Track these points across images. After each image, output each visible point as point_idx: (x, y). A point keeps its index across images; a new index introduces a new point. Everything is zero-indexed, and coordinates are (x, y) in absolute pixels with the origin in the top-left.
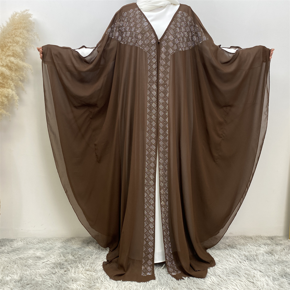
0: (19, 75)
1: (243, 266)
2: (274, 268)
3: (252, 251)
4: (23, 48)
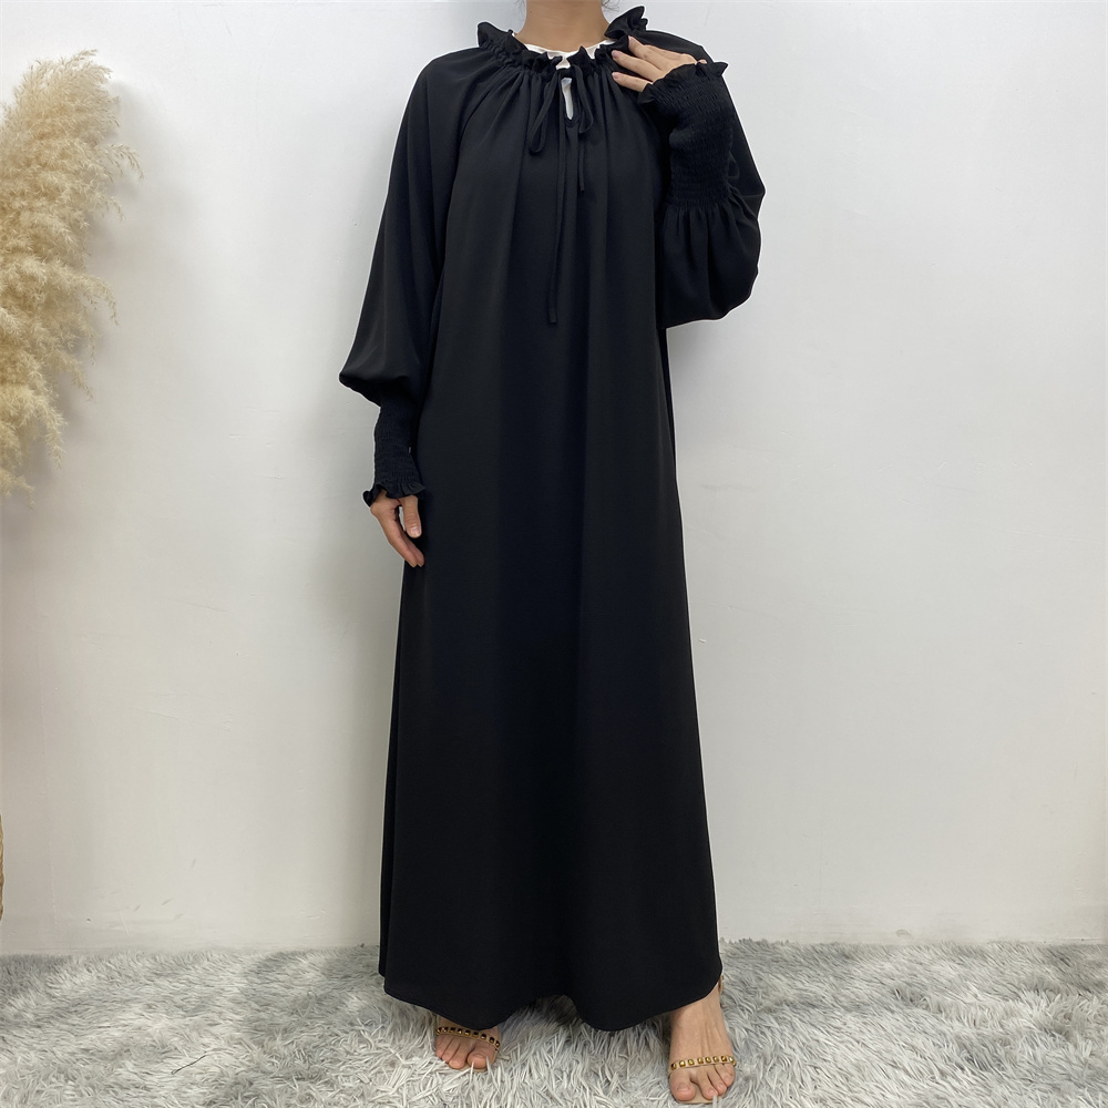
0: (62, 328)
4: (78, 214)
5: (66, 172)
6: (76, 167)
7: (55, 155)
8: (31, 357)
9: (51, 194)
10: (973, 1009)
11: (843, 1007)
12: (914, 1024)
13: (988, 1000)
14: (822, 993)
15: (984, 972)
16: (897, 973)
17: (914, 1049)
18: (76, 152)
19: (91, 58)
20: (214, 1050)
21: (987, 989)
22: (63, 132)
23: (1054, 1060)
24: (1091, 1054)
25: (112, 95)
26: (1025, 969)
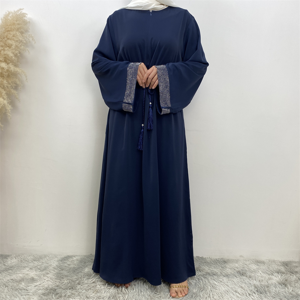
0: (12, 83)
4: (17, 52)
5: (14, 40)
6: (17, 39)
7: (11, 36)
8: (3, 90)
9: (10, 46)
10: (259, 277)
11: (223, 275)
12: (243, 281)
13: (264, 275)
14: (217, 271)
15: (264, 267)
16: (239, 267)
17: (242, 287)
18: (17, 36)
19: (22, 10)
20: (47, 281)
21: (264, 272)
22: (14, 30)
23: (281, 292)
24: (292, 291)
25: (28, 21)
26: (275, 267)
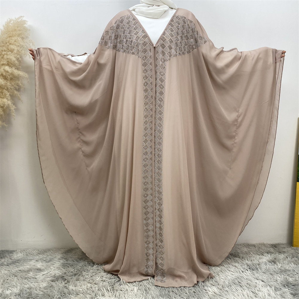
0: (15, 85)
1: (245, 275)
2: (276, 278)
3: (255, 260)
4: (18, 56)
7: (13, 41)
8: (7, 91)
9: (12, 51)
15: (255, 250)
18: (19, 41)
19: (22, 18)
20: (53, 270)
21: (255, 253)
22: (15, 36)
23: (271, 268)
24: (281, 267)
25: (28, 28)
26: (265, 249)
